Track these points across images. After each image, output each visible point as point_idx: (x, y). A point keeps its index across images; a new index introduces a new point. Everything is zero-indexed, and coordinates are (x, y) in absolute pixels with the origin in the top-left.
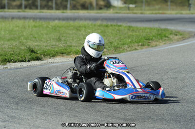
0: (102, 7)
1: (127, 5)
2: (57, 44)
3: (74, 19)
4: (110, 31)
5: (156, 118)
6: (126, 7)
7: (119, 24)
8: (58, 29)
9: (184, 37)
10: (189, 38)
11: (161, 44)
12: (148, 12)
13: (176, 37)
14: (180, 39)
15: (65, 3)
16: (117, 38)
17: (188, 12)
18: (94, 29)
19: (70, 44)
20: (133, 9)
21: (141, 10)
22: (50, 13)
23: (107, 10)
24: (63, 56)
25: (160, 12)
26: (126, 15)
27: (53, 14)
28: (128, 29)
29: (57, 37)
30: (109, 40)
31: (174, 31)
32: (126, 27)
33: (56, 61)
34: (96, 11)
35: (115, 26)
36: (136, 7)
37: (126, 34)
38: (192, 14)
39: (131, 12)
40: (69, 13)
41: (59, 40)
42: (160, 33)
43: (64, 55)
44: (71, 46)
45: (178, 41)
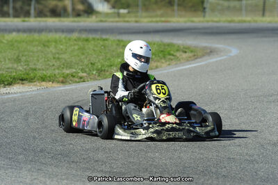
0: (82, 13)
1: (116, 10)
2: (15, 66)
3: (40, 30)
4: (92, 47)
5: (154, 170)
6: (114, 13)
7: (104, 37)
8: (16, 44)
9: (196, 54)
10: (203, 56)
11: (164, 65)
12: (146, 20)
13: (184, 55)
14: (190, 57)
15: (26, 8)
16: (101, 58)
17: (201, 19)
18: (68, 45)
19: (34, 67)
20: (124, 16)
21: (136, 17)
22: (5, 22)
23: (88, 17)
24: (23, 84)
25: (163, 19)
26: (115, 24)
27: (9, 23)
28: (117, 45)
29: (15, 57)
30: (89, 60)
31: (182, 47)
32: (114, 40)
33: (12, 91)
34: (71, 19)
35: (98, 39)
36: (129, 12)
37: (113, 51)
38: (208, 21)
39: (121, 19)
40: (33, 22)
41: (18, 60)
42: (161, 49)
43: (24, 82)
44: (35, 70)
45: (188, 60)
